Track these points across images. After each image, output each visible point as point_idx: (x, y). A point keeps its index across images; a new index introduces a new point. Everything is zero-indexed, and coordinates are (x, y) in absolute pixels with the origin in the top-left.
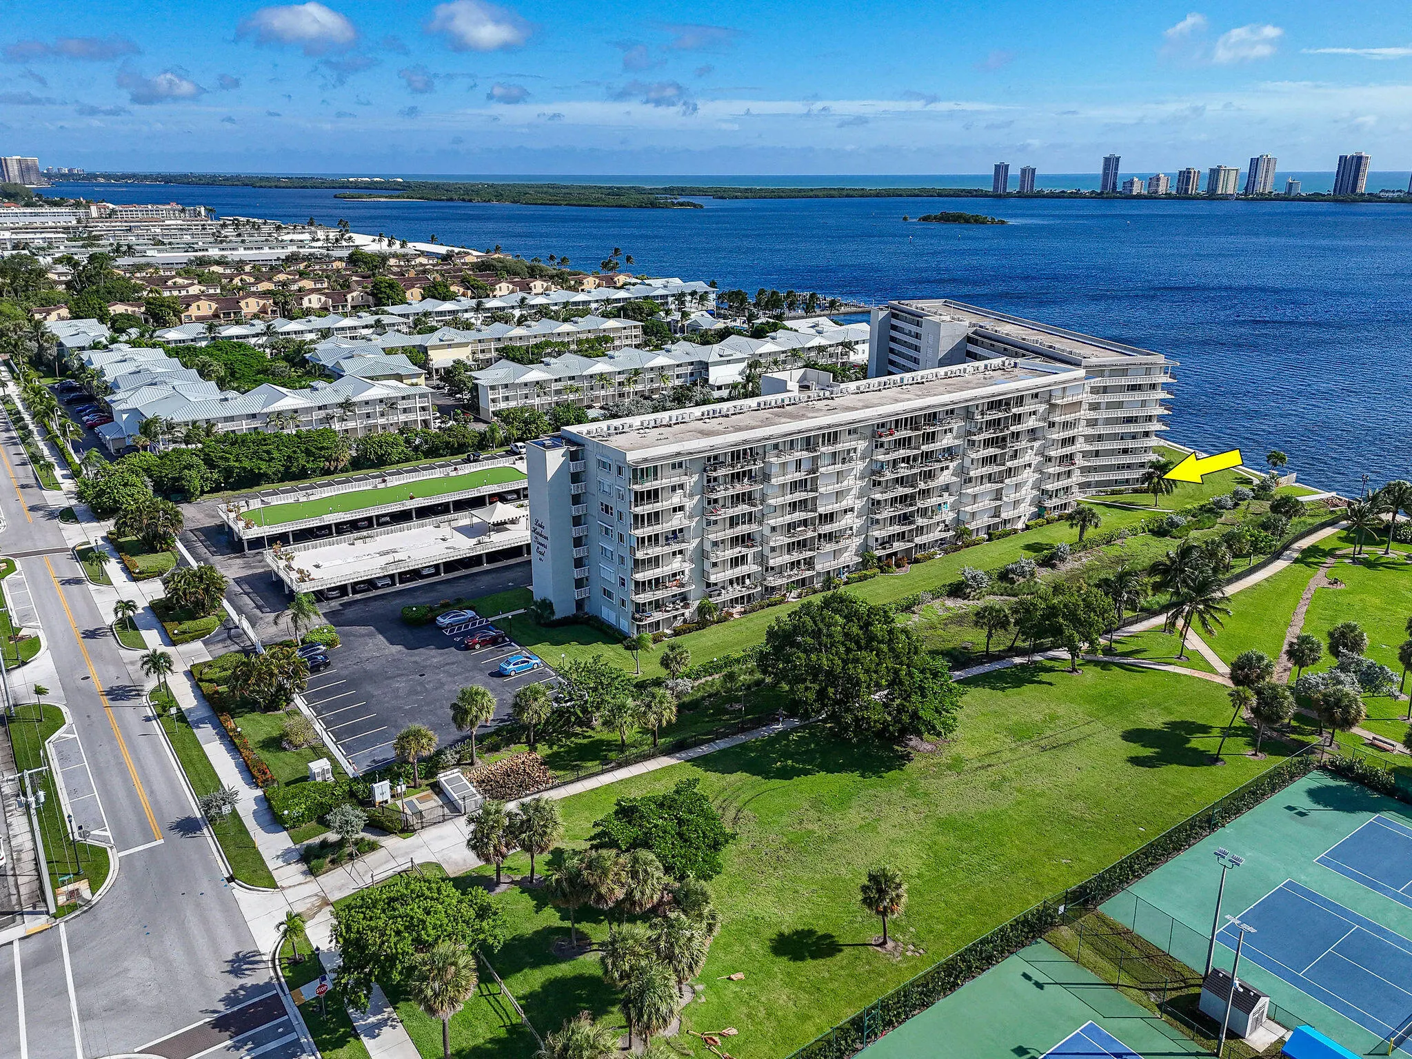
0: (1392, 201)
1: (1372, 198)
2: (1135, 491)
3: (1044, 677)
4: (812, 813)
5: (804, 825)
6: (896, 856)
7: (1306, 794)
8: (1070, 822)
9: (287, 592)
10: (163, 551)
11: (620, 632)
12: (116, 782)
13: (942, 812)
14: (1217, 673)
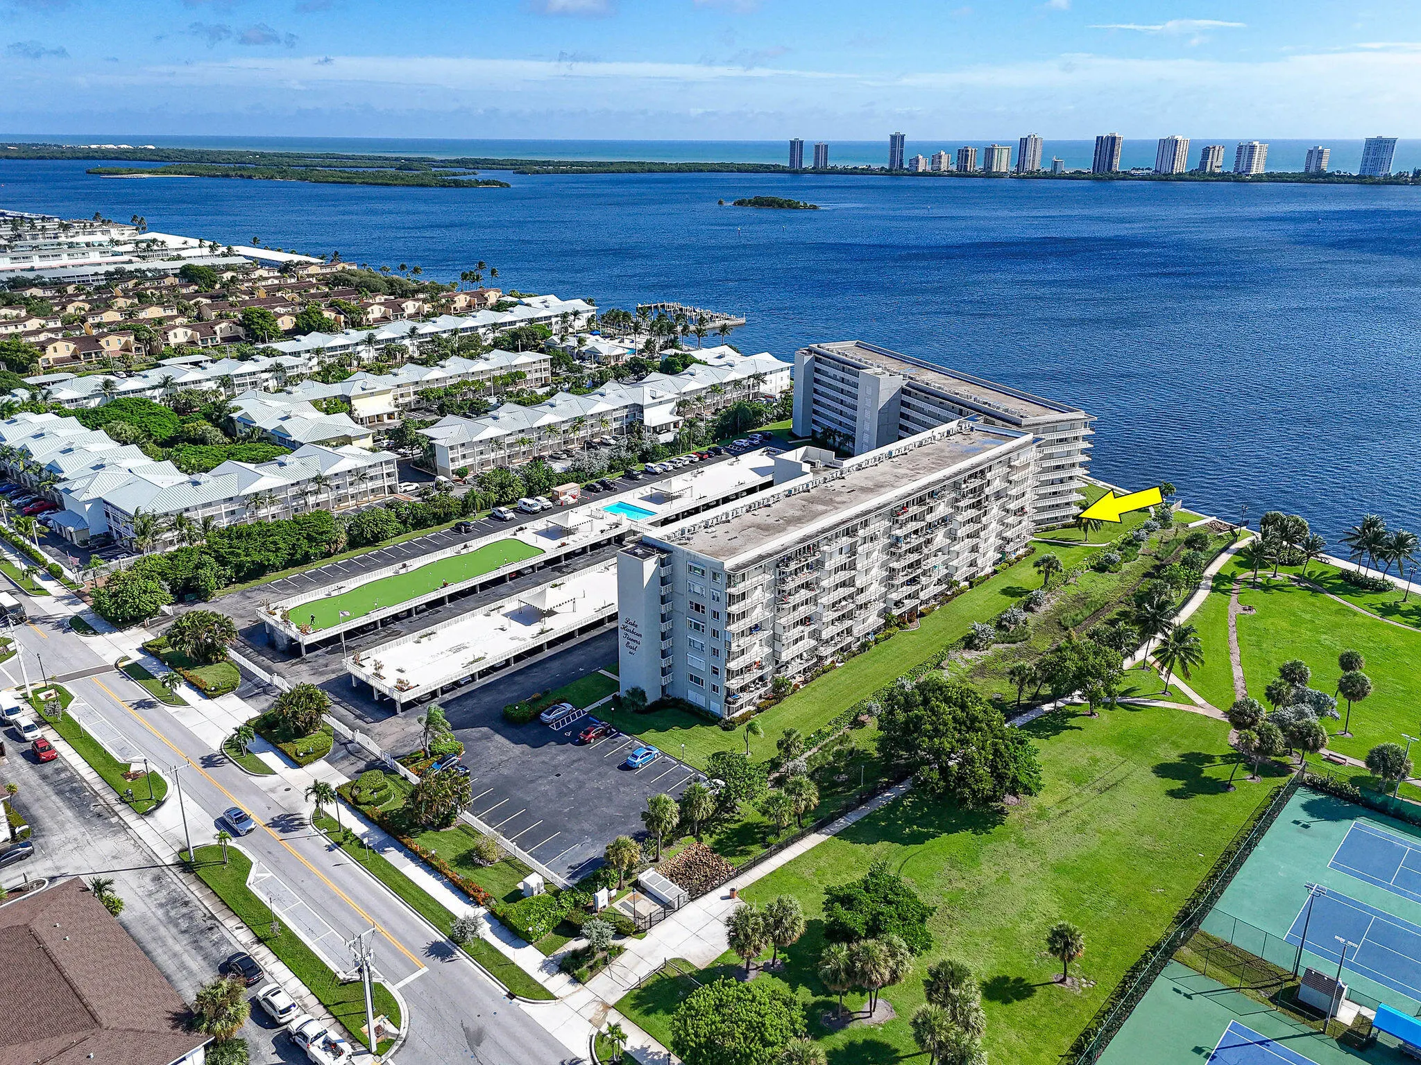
0: (1143, 178)
1: (1126, 176)
2: (1065, 526)
3: (1072, 722)
4: (954, 872)
5: (955, 885)
6: (1034, 902)
7: (1301, 809)
8: (1149, 855)
9: (376, 698)
10: (218, 662)
11: (713, 714)
12: (343, 916)
13: (1052, 856)
14: (1196, 705)
